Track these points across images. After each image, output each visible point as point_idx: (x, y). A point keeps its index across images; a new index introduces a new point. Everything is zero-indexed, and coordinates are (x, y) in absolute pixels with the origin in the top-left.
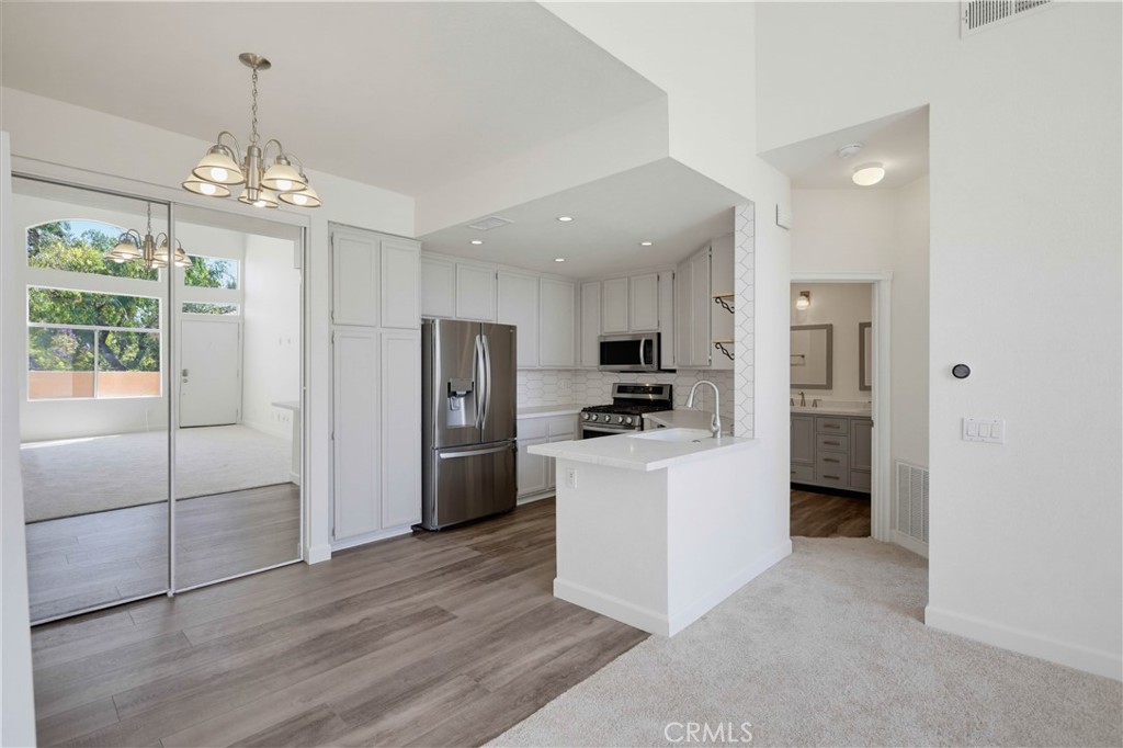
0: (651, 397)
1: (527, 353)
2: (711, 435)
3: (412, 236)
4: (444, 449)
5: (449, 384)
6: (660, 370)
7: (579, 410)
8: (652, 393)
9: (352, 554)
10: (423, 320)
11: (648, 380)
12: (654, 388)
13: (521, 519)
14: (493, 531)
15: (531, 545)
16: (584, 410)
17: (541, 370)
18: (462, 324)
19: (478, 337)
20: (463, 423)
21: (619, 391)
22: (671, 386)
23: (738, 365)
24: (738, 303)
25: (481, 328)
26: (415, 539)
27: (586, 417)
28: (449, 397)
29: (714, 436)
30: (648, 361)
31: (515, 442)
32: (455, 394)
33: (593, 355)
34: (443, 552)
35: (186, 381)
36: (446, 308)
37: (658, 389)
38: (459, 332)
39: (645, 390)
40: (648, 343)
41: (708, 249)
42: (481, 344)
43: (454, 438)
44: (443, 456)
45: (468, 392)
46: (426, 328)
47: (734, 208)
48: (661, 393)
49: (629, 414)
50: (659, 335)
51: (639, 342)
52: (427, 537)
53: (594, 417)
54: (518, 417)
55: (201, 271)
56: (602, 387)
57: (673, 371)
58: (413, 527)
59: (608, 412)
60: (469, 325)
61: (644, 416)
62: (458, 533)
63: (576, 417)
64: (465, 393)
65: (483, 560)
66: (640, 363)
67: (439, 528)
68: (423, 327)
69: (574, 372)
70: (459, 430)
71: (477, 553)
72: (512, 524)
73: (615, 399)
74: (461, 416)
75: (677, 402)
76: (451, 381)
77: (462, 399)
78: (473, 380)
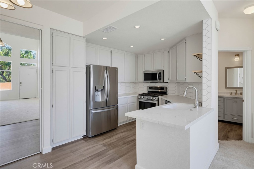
0: (159, 90)
1: (121, 77)
2: (194, 106)
3: (82, 36)
4: (94, 109)
5: (95, 87)
6: (164, 82)
7: (137, 95)
8: (160, 89)
9: (60, 149)
10: (86, 65)
11: (159, 85)
12: (161, 88)
13: (120, 132)
14: (110, 137)
15: (124, 144)
16: (139, 95)
17: (125, 82)
18: (100, 66)
19: (105, 71)
20: (100, 100)
21: (149, 89)
22: (167, 87)
23: (204, 80)
24: (204, 57)
25: (106, 68)
26: (83, 141)
27: (140, 97)
28: (95, 91)
29: (195, 107)
30: (160, 79)
31: (117, 106)
32: (97, 90)
33: (141, 77)
34: (93, 147)
35: (21, 85)
36: (94, 61)
37: (162, 88)
38: (99, 69)
39: (158, 88)
40: (160, 74)
41: (185, 40)
42: (106, 73)
43: (97, 105)
44: (94, 112)
45: (102, 90)
46: (88, 68)
47: (202, 21)
48: (164, 90)
49: (154, 96)
50: (163, 71)
51: (157, 73)
52: (87, 140)
53: (143, 97)
54: (119, 97)
55: (31, 56)
56: (144, 88)
57: (167, 82)
58: (83, 136)
59: (147, 96)
60: (102, 67)
61: (159, 97)
62: (99, 138)
63: (136, 97)
64: (101, 90)
65: (107, 151)
66: (157, 80)
67: (92, 136)
68: (86, 67)
69: (135, 83)
70: (99, 103)
71: (105, 148)
72: (117, 134)
73: (148, 91)
74: (99, 98)
75: (169, 92)
76: (96, 86)
77: (100, 92)
78: (104, 86)
